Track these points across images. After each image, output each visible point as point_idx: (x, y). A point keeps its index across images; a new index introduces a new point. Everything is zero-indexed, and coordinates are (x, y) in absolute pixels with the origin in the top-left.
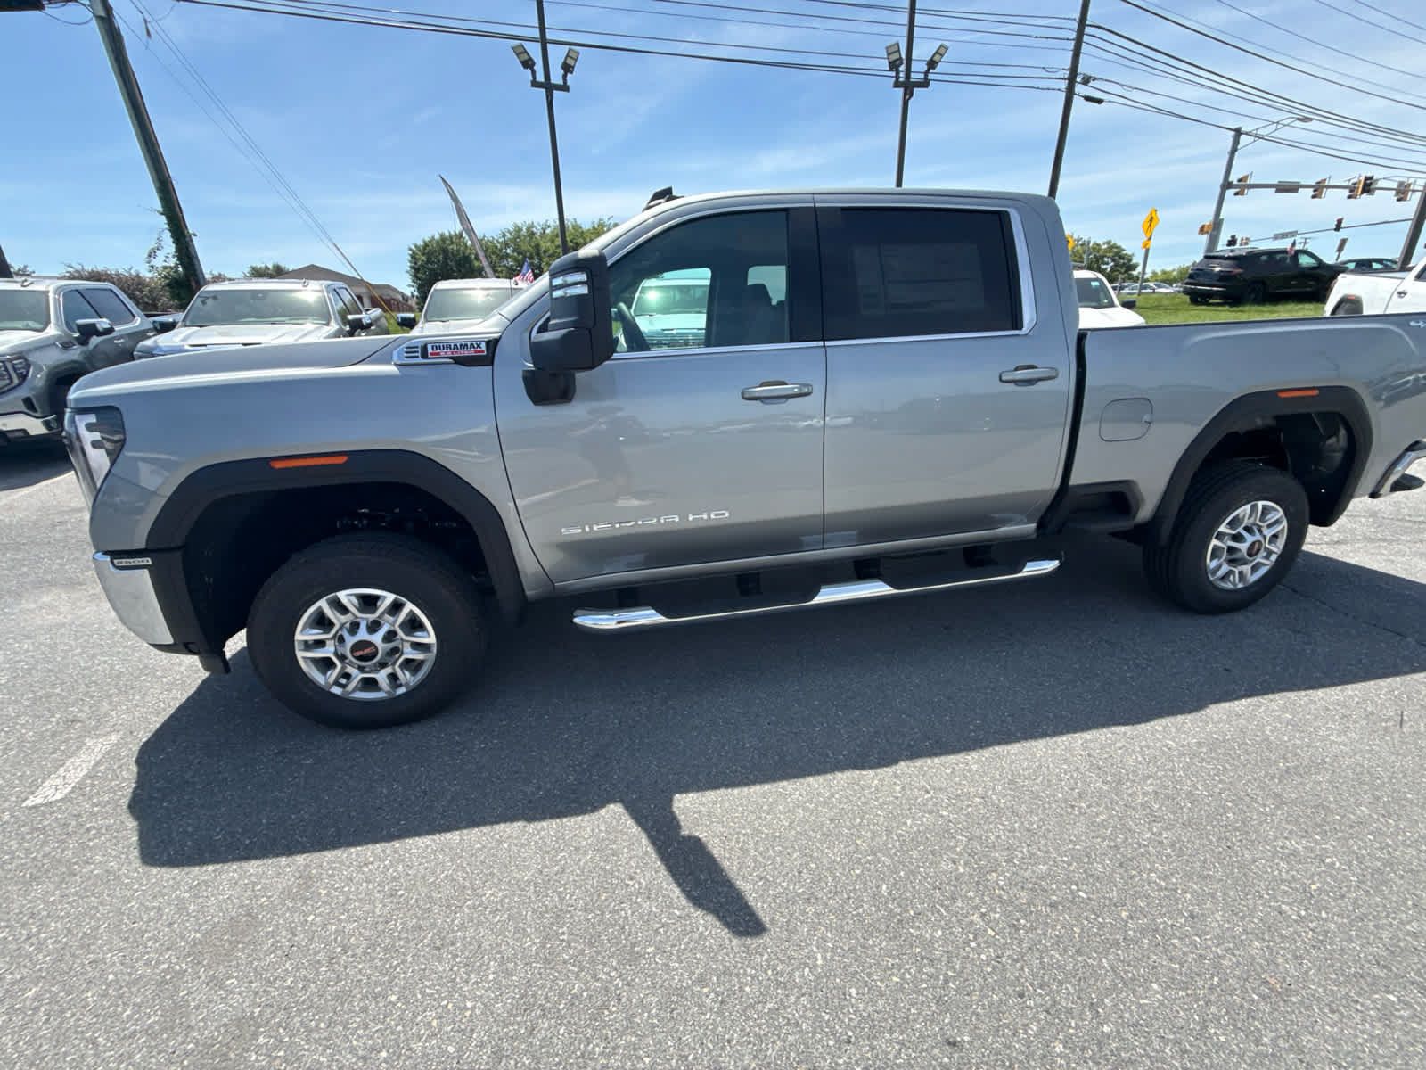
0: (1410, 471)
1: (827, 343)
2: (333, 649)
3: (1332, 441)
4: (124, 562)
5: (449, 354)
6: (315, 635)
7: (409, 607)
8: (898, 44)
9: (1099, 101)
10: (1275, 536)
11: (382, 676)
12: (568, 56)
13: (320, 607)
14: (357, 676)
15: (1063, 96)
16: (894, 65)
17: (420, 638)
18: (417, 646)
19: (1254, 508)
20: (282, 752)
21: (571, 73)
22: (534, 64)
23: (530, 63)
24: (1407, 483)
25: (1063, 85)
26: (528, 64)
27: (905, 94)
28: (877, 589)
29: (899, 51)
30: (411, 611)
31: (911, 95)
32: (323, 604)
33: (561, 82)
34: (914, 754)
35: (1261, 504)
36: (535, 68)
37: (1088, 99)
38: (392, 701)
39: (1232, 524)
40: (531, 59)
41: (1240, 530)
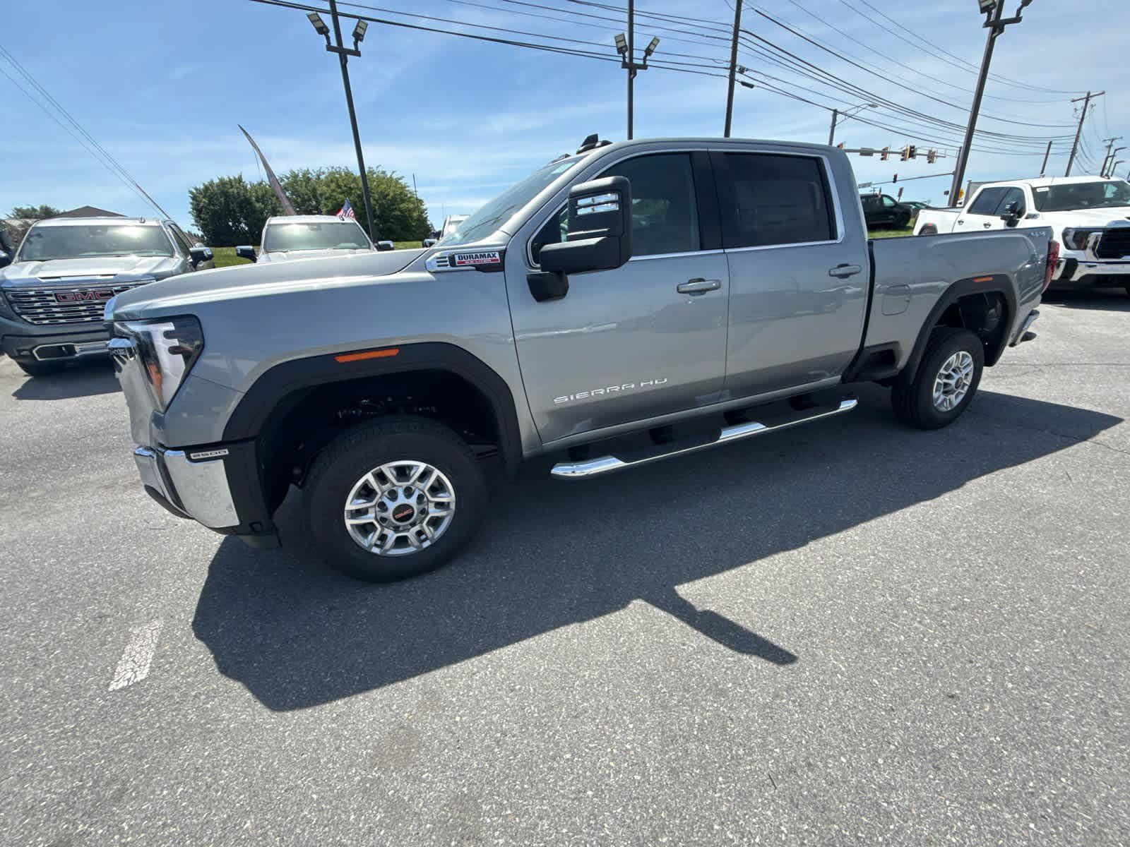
0: (1030, 330)
1: (727, 251)
2: (373, 515)
3: (992, 311)
4: (201, 455)
5: (472, 263)
6: (361, 504)
7: (437, 473)
8: (623, 35)
9: (751, 86)
10: (967, 375)
11: (411, 534)
12: (358, 26)
13: (367, 480)
14: (392, 536)
15: (727, 81)
16: (620, 50)
17: (443, 498)
18: (439, 505)
19: (958, 356)
20: (332, 609)
21: (361, 40)
22: (328, 31)
23: (325, 30)
24: (1029, 337)
25: (727, 73)
26: (323, 30)
27: (630, 74)
28: (756, 428)
29: (624, 40)
30: (438, 476)
31: (635, 74)
32: (369, 477)
33: (353, 48)
34: (815, 537)
35: (961, 353)
36: (329, 34)
37: (744, 84)
38: (422, 553)
39: (946, 369)
40: (325, 26)
41: (950, 371)
